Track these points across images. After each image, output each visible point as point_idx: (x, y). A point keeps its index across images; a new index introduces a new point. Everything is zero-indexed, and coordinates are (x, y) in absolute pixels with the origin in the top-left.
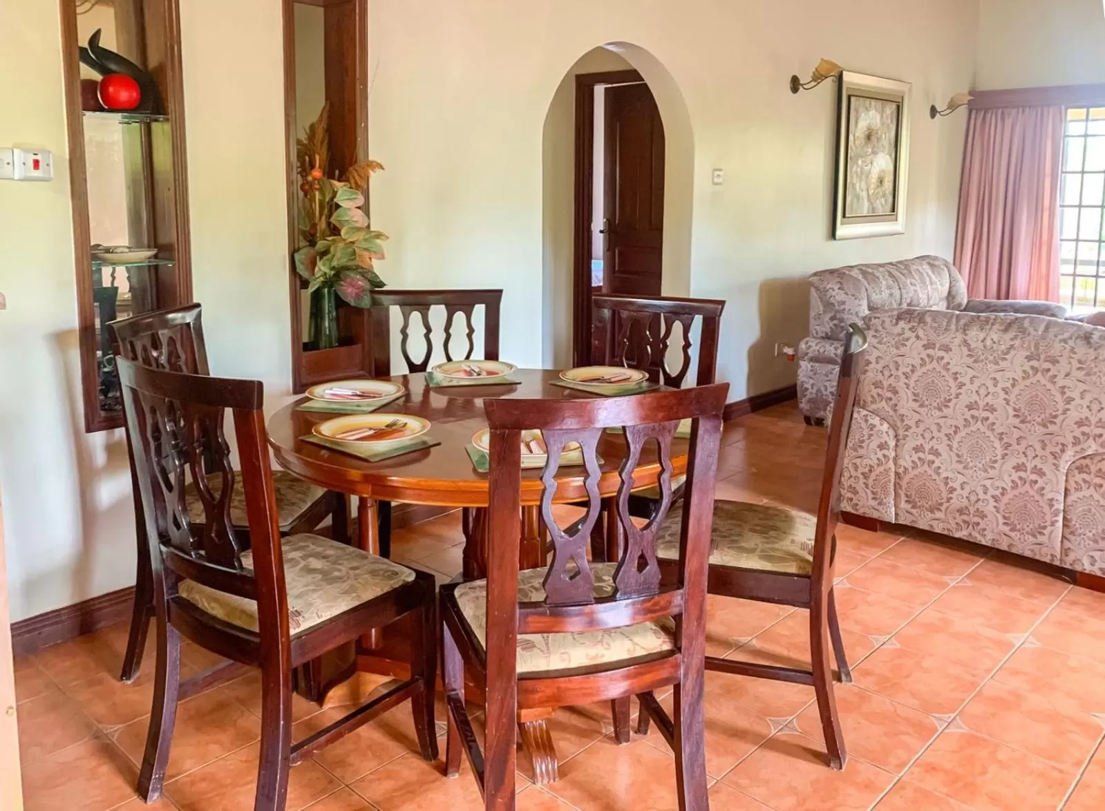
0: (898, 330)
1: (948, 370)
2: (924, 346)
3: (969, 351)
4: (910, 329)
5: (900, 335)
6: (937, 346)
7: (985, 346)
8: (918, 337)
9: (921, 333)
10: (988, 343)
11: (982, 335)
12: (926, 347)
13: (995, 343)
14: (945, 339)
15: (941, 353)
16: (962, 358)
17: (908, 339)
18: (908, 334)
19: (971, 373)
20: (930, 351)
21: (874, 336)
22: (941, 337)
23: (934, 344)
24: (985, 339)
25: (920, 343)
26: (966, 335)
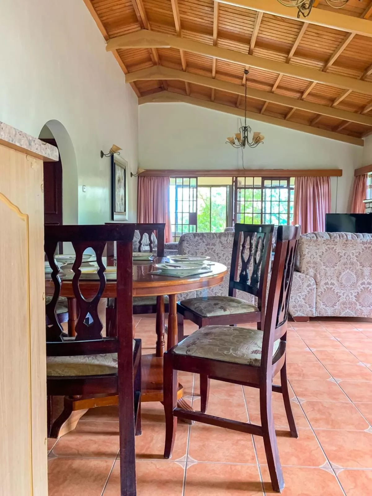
0: (196, 240)
1: (215, 252)
2: (206, 245)
3: (222, 245)
4: (200, 239)
5: (197, 241)
6: (211, 244)
7: (227, 243)
8: (203, 242)
9: (204, 240)
10: (228, 241)
11: (226, 239)
12: (207, 245)
13: (230, 241)
14: (213, 241)
15: (212, 247)
16: (219, 247)
17: (200, 243)
18: (200, 241)
19: (223, 252)
20: (208, 246)
21: (187, 243)
22: (212, 241)
23: (210, 244)
24: (227, 240)
25: (205, 244)
26: (221, 239)
